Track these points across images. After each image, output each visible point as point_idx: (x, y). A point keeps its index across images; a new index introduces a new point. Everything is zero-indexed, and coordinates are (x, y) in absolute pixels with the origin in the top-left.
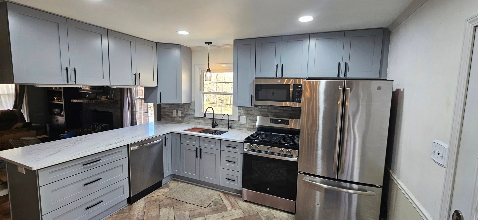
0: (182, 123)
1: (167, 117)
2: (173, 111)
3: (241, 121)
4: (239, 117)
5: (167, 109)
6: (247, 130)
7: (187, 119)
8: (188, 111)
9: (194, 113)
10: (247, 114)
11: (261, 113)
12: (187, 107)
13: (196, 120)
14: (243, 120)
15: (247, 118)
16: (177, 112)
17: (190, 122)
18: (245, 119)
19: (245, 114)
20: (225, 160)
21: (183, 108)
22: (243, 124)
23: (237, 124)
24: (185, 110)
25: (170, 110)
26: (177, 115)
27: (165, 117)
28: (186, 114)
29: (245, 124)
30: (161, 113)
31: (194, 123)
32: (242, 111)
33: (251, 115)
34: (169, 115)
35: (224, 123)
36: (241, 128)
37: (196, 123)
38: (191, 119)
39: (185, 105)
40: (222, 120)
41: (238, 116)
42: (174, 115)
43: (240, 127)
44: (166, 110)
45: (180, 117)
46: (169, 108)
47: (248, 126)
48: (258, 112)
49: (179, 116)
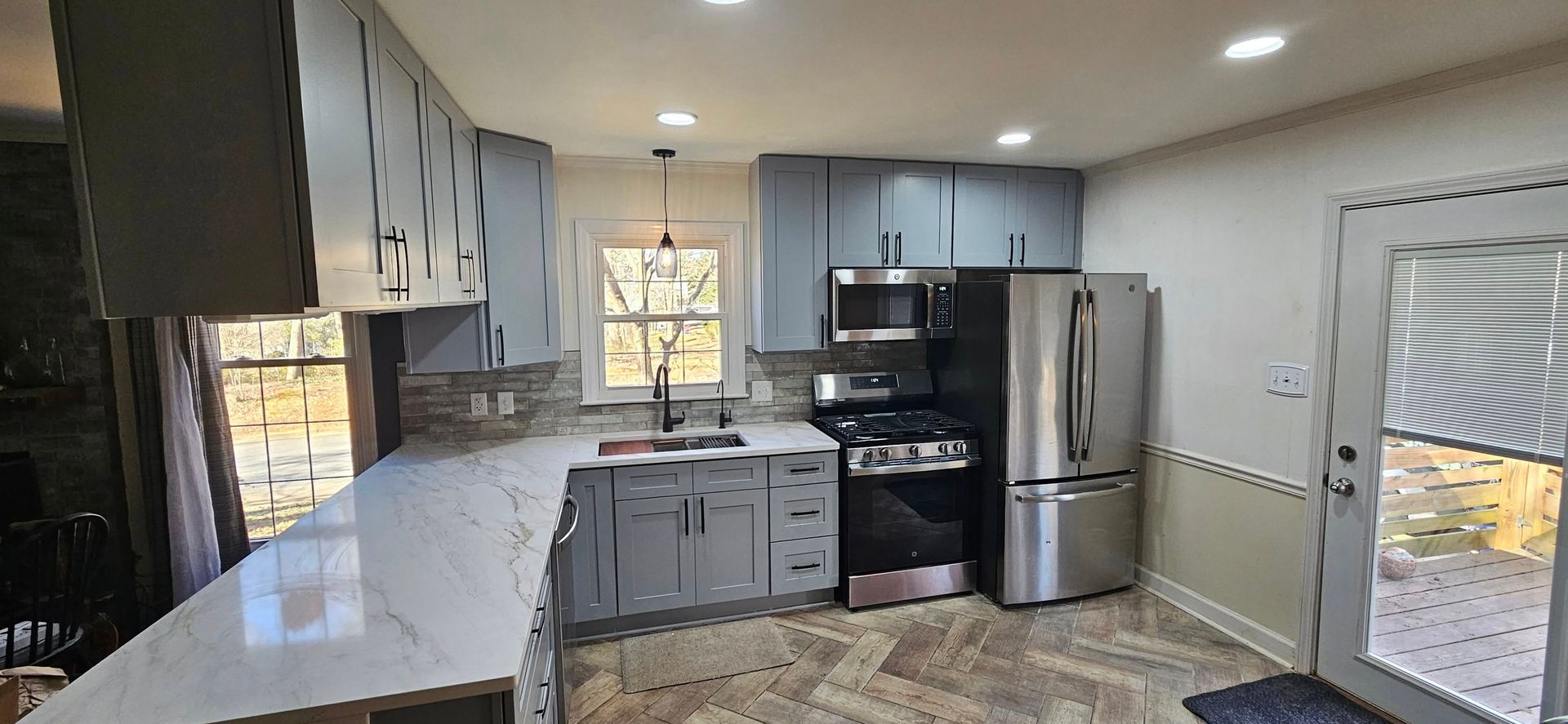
0: (522, 437)
1: (436, 428)
2: (473, 396)
3: (755, 398)
4: (749, 385)
5: (438, 394)
6: (776, 421)
7: (546, 418)
8: (549, 387)
9: (577, 394)
10: (771, 375)
11: (813, 366)
12: (543, 375)
13: (586, 419)
14: (764, 391)
15: (774, 384)
16: (493, 399)
17: (560, 429)
18: (770, 389)
19: (766, 374)
20: (787, 514)
21: (522, 380)
22: (761, 404)
23: (745, 408)
24: (535, 386)
25: (455, 396)
26: (494, 410)
27: (423, 428)
28: (539, 402)
29: (769, 404)
30: (403, 414)
31: (576, 430)
32: (757, 367)
33: (786, 374)
34: (447, 419)
35: (699, 410)
36: (757, 419)
37: (589, 428)
38: (565, 415)
39: (533, 370)
40: (692, 403)
41: (747, 383)
42: (475, 412)
43: (751, 416)
44: (428, 397)
45: (507, 417)
46: (446, 388)
47: (777, 407)
48: (805, 364)
49: (502, 412)
